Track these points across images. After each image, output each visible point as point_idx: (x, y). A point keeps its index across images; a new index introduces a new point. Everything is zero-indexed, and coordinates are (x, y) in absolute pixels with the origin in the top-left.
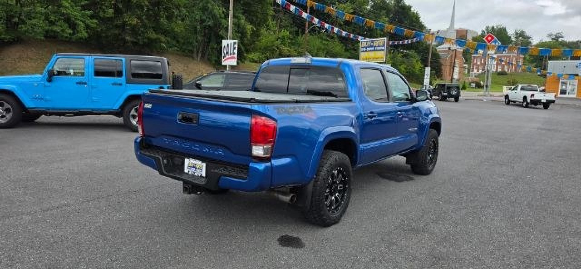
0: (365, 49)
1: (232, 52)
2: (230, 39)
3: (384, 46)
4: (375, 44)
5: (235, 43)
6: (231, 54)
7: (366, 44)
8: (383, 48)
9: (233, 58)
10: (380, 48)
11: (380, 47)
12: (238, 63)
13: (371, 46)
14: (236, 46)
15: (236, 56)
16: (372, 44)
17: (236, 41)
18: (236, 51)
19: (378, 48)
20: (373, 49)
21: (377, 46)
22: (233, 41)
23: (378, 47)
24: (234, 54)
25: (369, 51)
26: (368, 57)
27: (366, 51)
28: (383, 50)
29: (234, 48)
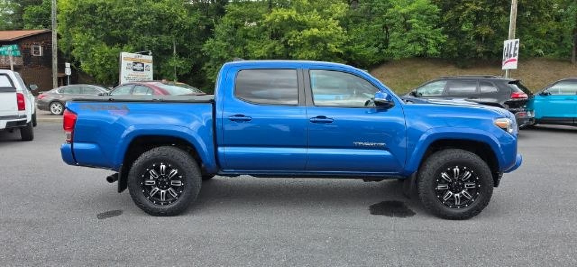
1: (512, 53)
2: (512, 38)
5: (516, 42)
6: (511, 56)
9: (514, 60)
12: (518, 66)
14: (518, 46)
15: (516, 58)
17: (518, 40)
18: (517, 52)
22: (514, 41)
24: (515, 55)
29: (515, 49)
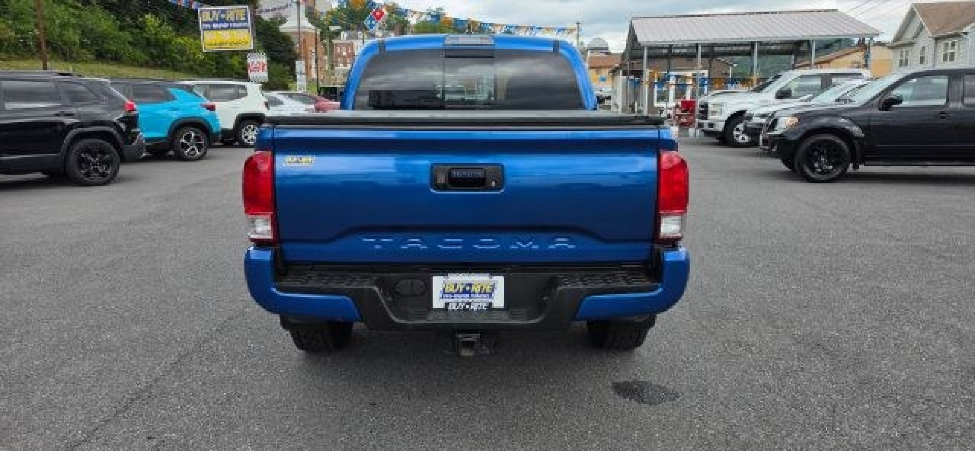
0: (209, 26)
3: (246, 21)
4: (230, 16)
7: (211, 16)
8: (245, 24)
10: (240, 25)
11: (240, 21)
13: (222, 21)
16: (223, 16)
19: (235, 25)
20: (225, 25)
21: (232, 19)
23: (236, 21)
25: (218, 29)
26: (218, 41)
27: (212, 29)
28: (246, 28)
